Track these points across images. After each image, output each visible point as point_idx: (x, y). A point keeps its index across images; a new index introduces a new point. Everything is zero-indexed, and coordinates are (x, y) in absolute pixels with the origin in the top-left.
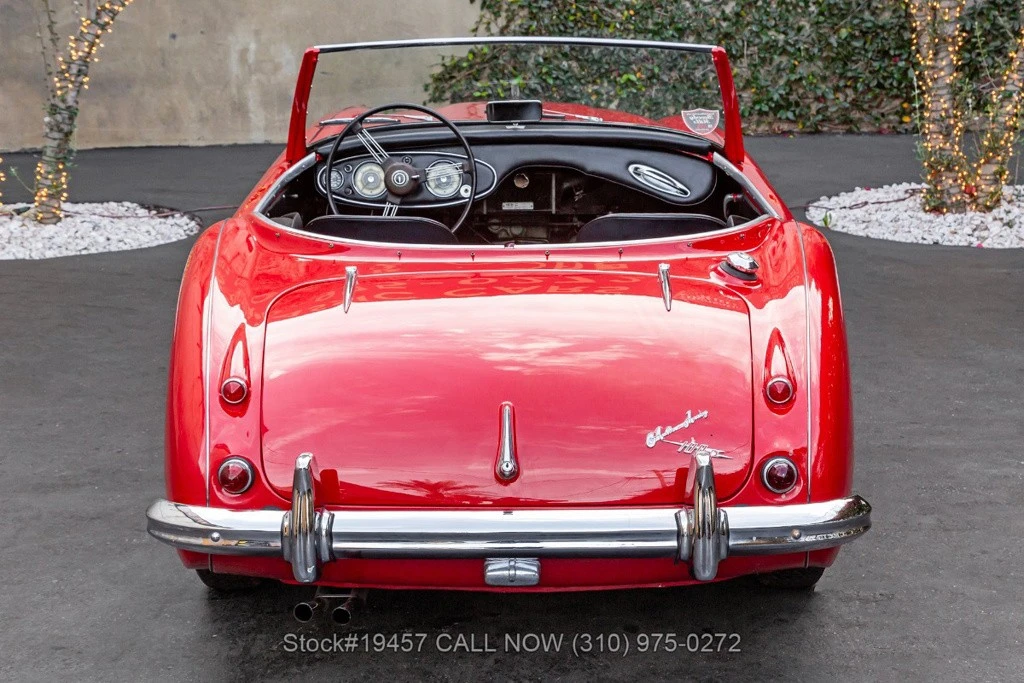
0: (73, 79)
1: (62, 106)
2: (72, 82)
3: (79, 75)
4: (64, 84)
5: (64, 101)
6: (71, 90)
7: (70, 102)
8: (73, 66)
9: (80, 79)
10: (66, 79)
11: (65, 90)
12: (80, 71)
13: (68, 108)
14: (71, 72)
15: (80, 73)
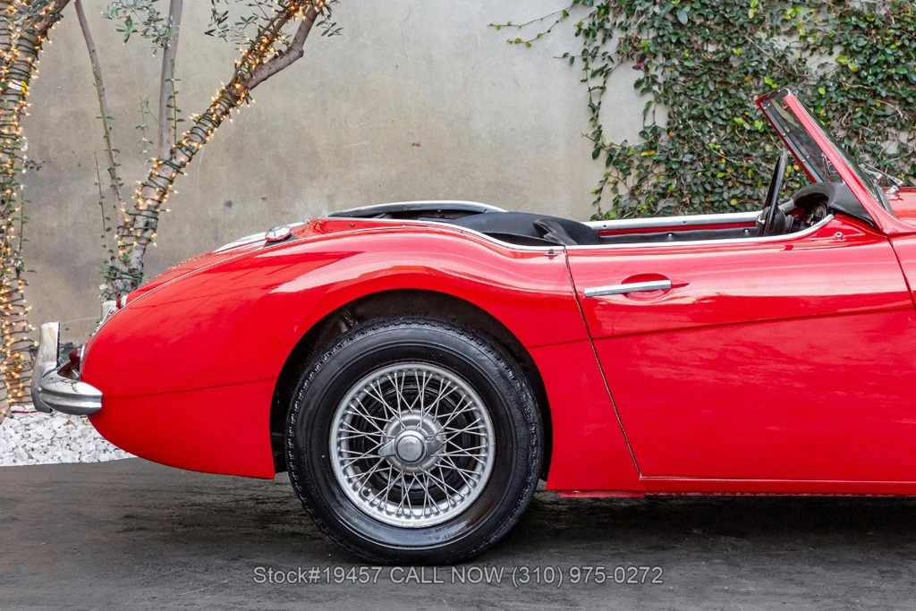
0: (139, 235)
1: (125, 269)
2: (138, 238)
3: (146, 230)
4: (128, 241)
5: (126, 262)
6: (136, 248)
7: (134, 264)
8: (139, 218)
9: (147, 235)
10: (130, 234)
11: (128, 248)
12: (147, 224)
13: (132, 271)
14: (136, 226)
15: (147, 227)
